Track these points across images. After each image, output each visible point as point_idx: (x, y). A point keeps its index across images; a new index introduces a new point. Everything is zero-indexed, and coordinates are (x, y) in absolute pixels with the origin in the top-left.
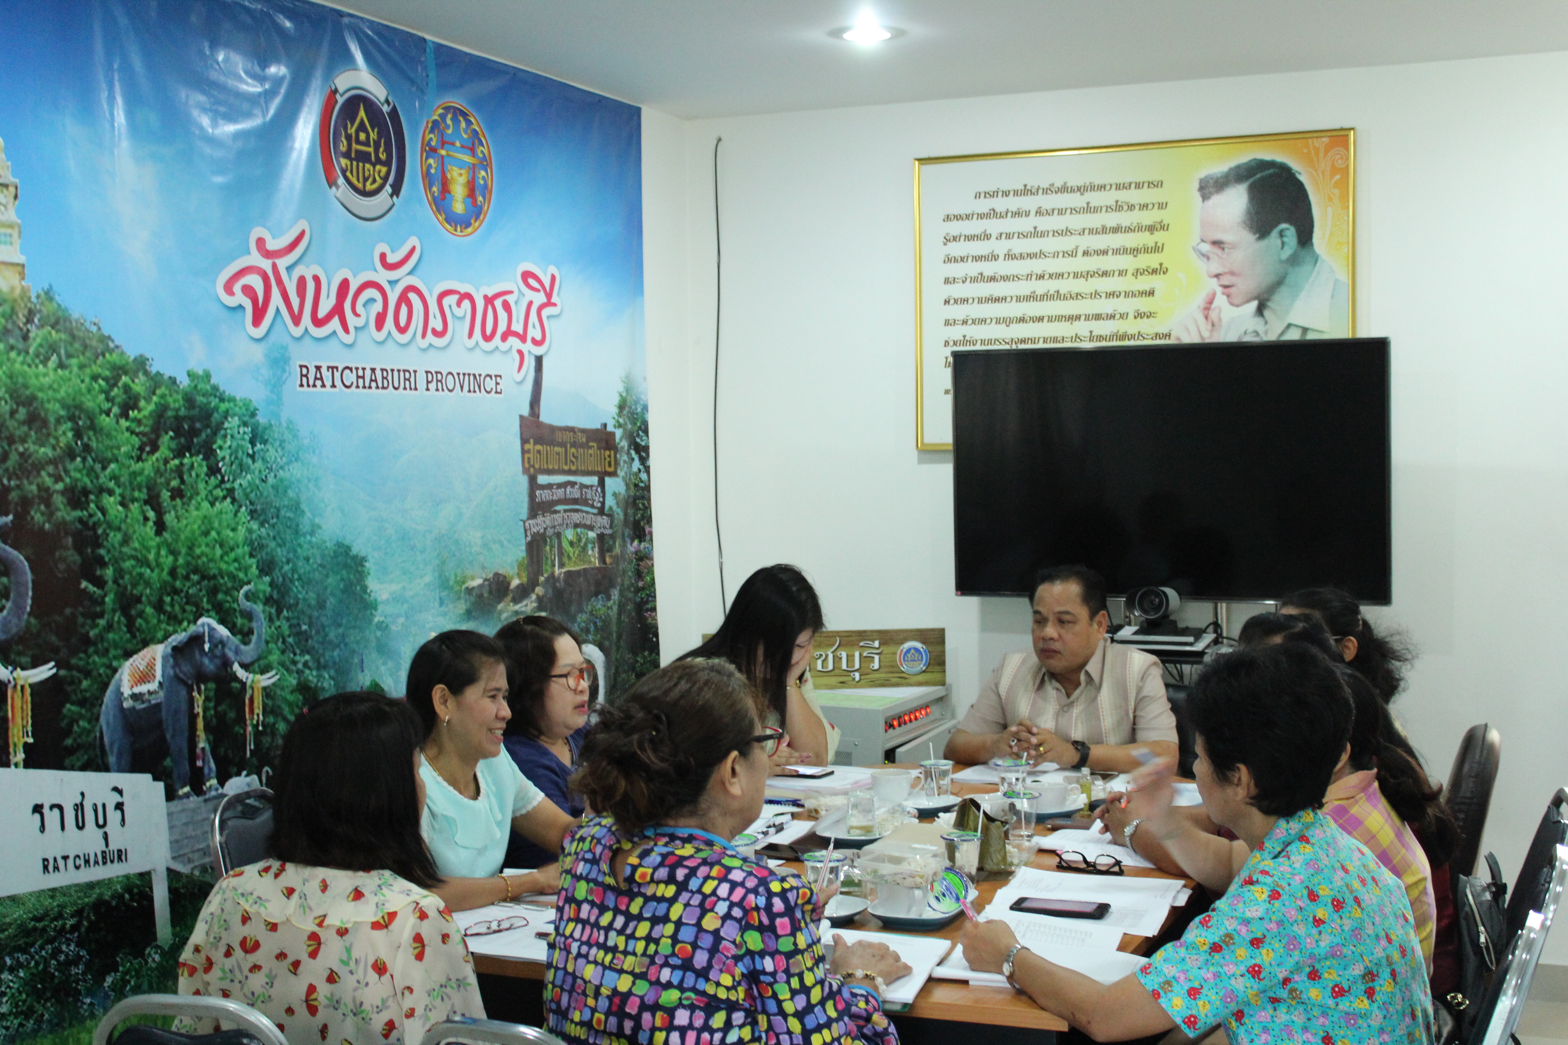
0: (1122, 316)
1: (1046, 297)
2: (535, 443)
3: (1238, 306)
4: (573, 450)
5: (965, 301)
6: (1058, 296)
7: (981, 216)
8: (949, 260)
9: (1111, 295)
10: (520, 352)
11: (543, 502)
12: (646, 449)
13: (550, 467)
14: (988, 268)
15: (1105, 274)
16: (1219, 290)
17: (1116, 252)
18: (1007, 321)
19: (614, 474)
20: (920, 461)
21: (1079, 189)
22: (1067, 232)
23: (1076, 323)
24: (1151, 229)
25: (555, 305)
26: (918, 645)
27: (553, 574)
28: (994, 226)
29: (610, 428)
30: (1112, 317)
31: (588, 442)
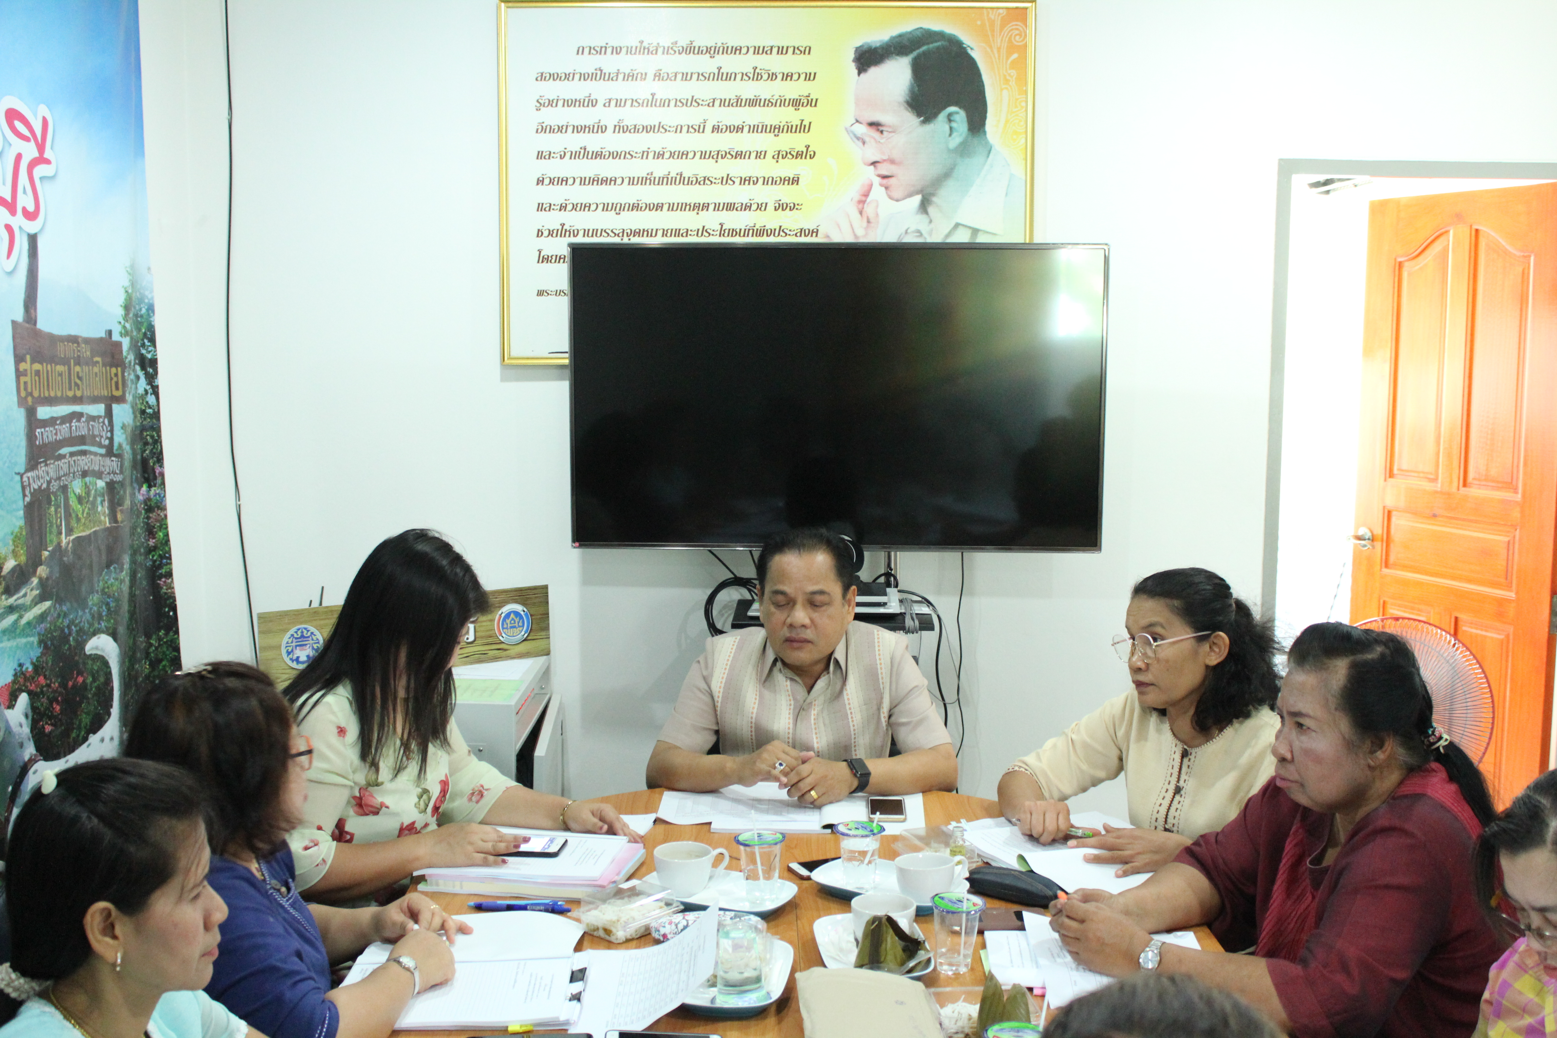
0: (759, 207)
1: (666, 180)
2: (33, 361)
3: (897, 200)
4: (78, 368)
5: (563, 181)
6: (681, 179)
7: (584, 77)
8: (543, 129)
9: (745, 181)
10: (9, 228)
11: (44, 445)
12: (154, 363)
13: (52, 394)
14: (593, 142)
15: (739, 155)
16: (877, 181)
17: (753, 129)
18: (618, 208)
19: (121, 400)
20: (504, 379)
21: (708, 50)
22: (693, 102)
23: (703, 213)
24: (796, 103)
25: (48, 162)
26: (519, 608)
27: (59, 544)
28: (600, 90)
29: (116, 337)
30: (748, 207)
31: (93, 356)
